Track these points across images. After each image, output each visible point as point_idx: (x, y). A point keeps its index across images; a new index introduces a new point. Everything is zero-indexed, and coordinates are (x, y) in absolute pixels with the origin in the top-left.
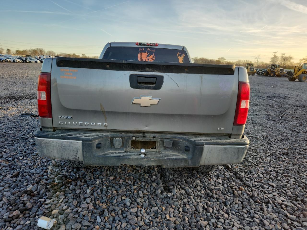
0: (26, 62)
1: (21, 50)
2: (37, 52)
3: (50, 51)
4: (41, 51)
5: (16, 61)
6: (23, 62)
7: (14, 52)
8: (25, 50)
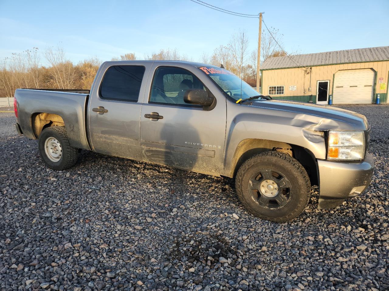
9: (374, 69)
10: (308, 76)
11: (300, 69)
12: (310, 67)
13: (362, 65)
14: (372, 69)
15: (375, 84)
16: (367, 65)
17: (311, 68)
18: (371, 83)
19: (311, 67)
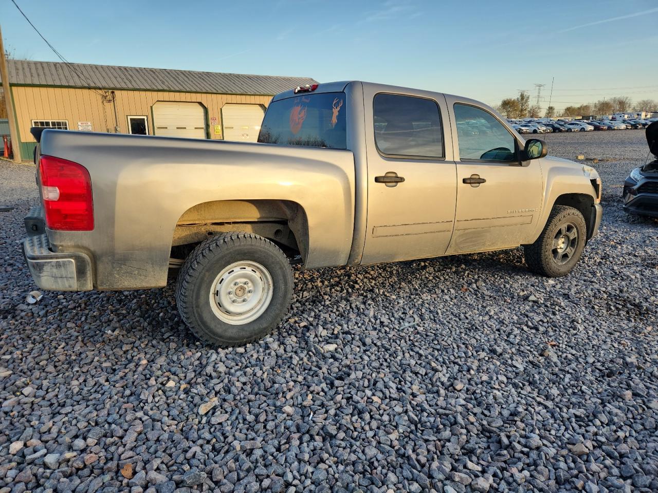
0: (560, 131)
1: (577, 106)
2: (611, 107)
3: (644, 101)
4: (622, 104)
5: (538, 131)
6: (554, 132)
7: (562, 112)
8: (585, 104)
9: (203, 103)
10: (109, 106)
11: (92, 92)
12: (110, 91)
13: (188, 97)
14: (201, 104)
15: (207, 126)
16: (194, 97)
17: (113, 92)
18: (203, 125)
19: (113, 90)
